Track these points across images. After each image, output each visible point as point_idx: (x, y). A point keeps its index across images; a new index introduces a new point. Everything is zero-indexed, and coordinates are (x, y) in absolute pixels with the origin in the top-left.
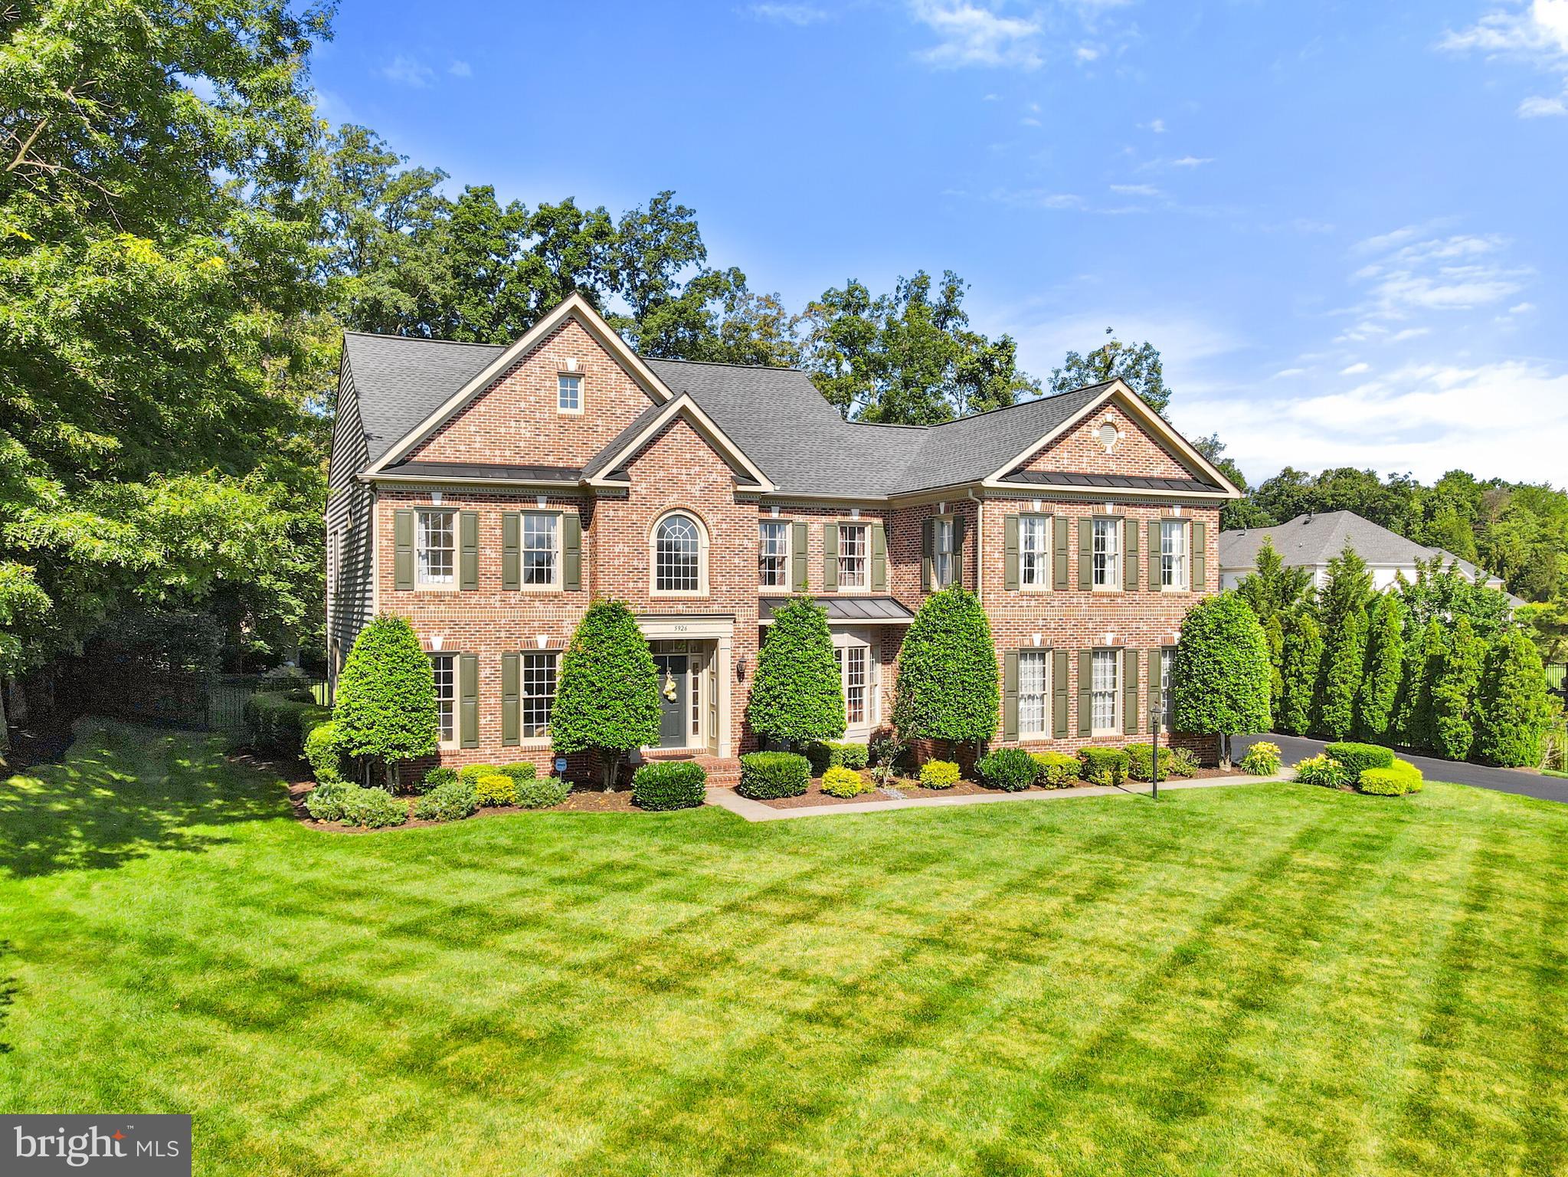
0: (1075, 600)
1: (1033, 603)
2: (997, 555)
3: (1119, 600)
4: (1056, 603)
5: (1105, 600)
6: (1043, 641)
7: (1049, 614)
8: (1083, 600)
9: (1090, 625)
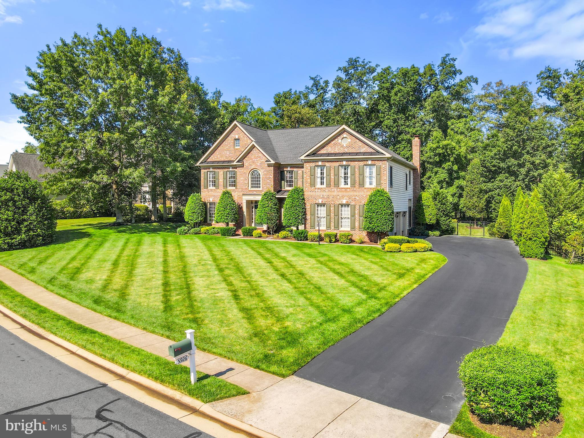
0: (333, 190)
1: (319, 191)
2: (308, 177)
3: (348, 190)
4: (327, 191)
5: (343, 190)
6: (322, 201)
7: (324, 194)
8: (335, 190)
9: (338, 197)
